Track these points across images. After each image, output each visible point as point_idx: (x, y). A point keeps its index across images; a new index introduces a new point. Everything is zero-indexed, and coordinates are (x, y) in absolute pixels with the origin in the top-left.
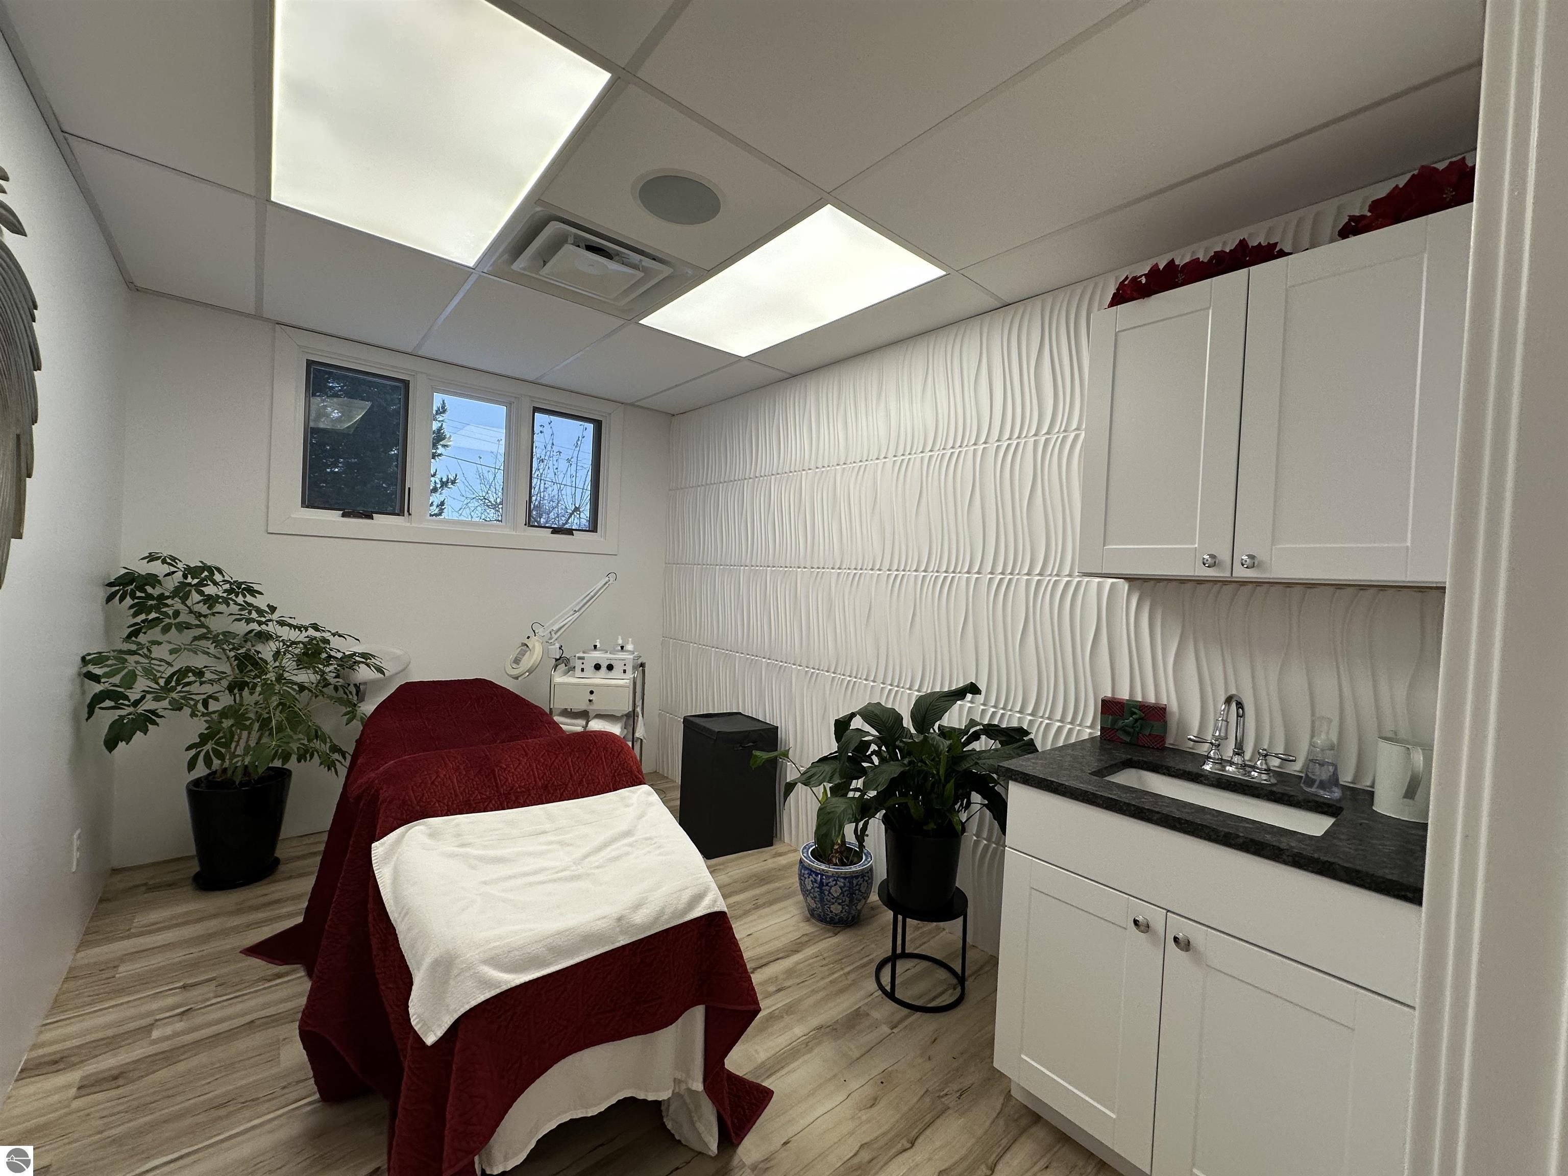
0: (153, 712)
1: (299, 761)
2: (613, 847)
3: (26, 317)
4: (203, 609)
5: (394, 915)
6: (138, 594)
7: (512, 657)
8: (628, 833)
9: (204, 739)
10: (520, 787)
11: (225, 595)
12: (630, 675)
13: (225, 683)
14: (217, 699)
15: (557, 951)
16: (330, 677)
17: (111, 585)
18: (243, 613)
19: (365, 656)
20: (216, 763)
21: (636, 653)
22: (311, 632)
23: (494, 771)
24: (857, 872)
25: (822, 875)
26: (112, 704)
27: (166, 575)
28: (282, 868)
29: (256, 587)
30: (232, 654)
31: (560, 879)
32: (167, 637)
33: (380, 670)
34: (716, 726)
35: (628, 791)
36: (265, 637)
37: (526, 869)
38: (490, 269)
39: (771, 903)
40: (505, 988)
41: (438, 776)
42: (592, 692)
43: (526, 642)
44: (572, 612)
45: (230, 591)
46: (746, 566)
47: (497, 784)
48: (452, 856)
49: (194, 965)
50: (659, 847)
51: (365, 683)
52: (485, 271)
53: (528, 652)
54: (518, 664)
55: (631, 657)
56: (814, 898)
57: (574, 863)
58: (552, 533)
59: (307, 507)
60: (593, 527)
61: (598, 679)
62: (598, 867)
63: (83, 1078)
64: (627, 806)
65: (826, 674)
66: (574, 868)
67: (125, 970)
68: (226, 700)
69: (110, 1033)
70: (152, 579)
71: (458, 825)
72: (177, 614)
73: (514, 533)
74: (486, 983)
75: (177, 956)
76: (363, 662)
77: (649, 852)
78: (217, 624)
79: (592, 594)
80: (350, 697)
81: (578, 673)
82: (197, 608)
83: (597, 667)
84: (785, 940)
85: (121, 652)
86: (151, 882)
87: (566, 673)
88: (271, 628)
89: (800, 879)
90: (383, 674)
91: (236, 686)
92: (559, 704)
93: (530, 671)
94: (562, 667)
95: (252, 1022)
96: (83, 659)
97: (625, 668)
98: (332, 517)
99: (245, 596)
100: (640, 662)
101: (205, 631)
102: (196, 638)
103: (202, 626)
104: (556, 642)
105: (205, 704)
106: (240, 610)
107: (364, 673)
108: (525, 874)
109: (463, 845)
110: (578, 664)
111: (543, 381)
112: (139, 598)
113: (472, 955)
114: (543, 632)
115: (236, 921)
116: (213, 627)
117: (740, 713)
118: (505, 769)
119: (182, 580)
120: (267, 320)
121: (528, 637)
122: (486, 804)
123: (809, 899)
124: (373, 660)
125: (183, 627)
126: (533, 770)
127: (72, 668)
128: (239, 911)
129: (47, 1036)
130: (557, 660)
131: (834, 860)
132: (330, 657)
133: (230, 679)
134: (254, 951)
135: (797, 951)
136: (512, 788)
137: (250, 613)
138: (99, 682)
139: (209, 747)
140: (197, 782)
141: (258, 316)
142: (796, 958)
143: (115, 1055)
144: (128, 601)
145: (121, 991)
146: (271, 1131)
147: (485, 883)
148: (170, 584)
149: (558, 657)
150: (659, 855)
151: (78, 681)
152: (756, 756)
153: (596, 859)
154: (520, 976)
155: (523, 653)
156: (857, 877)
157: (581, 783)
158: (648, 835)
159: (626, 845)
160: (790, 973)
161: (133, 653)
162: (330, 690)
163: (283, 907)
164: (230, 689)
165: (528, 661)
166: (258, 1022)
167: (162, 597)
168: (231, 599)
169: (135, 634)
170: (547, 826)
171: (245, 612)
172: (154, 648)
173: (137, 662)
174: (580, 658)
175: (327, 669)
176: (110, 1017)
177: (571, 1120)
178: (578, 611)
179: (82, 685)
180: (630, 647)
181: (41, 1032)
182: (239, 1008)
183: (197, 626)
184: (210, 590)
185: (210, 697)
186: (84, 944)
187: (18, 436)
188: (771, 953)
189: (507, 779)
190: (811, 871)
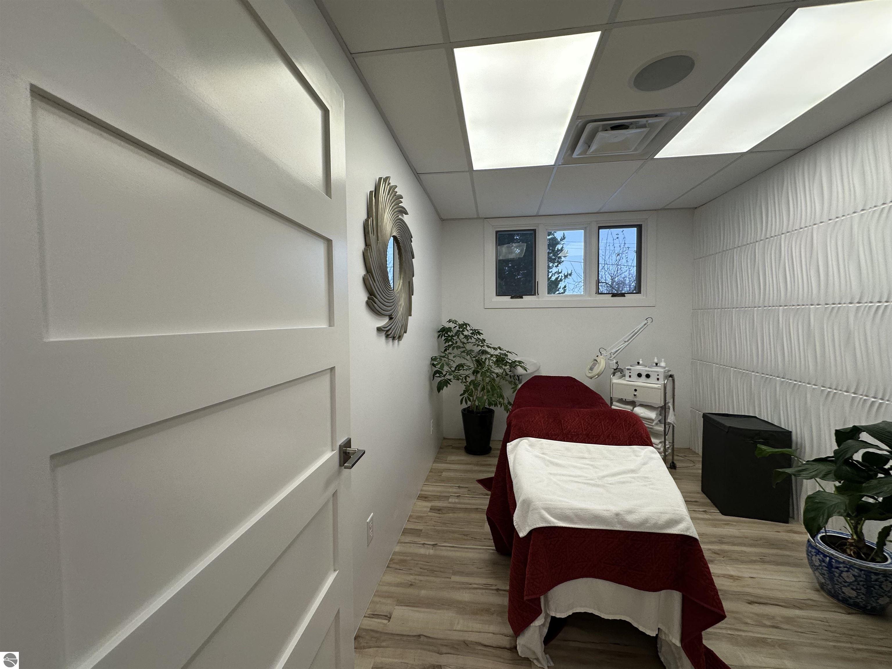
0: (450, 380)
1: (495, 407)
2: (622, 476)
3: (410, 241)
4: (465, 341)
5: (512, 476)
6: (446, 335)
7: (589, 367)
8: (633, 471)
9: (465, 392)
10: (574, 432)
11: (471, 335)
12: (661, 381)
13: (471, 371)
14: (469, 377)
15: (581, 518)
16: (508, 371)
17: (439, 332)
18: (476, 342)
19: (520, 362)
20: (469, 403)
21: (667, 368)
22: (499, 351)
23: (561, 421)
24: (877, 569)
25: (831, 559)
26: (438, 375)
27: (454, 328)
28: (492, 452)
29: (481, 332)
30: (474, 359)
31: (588, 484)
32: (453, 352)
33: (525, 369)
34: (728, 423)
35: (639, 448)
36: (484, 352)
37: (571, 473)
38: (562, 161)
39: (777, 564)
40: (552, 525)
41: (535, 419)
42: (636, 390)
43: (596, 358)
44: (623, 342)
45: (472, 333)
46: (759, 307)
47: (562, 428)
48: (537, 456)
49: (462, 480)
50: (652, 484)
51: (521, 375)
52: (560, 164)
53: (597, 365)
54: (592, 370)
55: (662, 370)
56: (822, 574)
57: (598, 478)
58: (612, 296)
59: (498, 296)
60: (638, 290)
61: (641, 383)
62: (610, 484)
63: (432, 506)
64: (637, 456)
65: (845, 394)
66: (597, 480)
67: (444, 474)
68: (472, 378)
69: (438, 494)
70: (449, 330)
71: (542, 444)
72: (456, 342)
73: (590, 299)
74: (544, 519)
75: (458, 475)
76: (519, 365)
77: (645, 485)
78: (469, 347)
79: (636, 331)
80: (516, 381)
81: (627, 378)
82: (462, 340)
83: (639, 375)
84: (789, 595)
85: (441, 356)
86: (453, 445)
87: (621, 378)
88: (486, 348)
89: (808, 555)
90: (527, 371)
91: (475, 372)
92: (616, 395)
93: (599, 375)
94: (618, 374)
95: (477, 509)
96: (432, 358)
97: (658, 377)
98: (507, 299)
99: (477, 335)
100: (670, 373)
101: (465, 349)
102: (462, 352)
103: (464, 347)
104: (614, 359)
105: (466, 379)
106: (476, 341)
107: (520, 370)
108: (570, 476)
109: (543, 454)
110: (627, 373)
111: (601, 211)
112: (446, 336)
113: (538, 504)
114: (606, 353)
115: (476, 468)
116: (467, 348)
117: (755, 417)
118: (567, 422)
119: (458, 329)
120: (481, 218)
121: (597, 356)
122: (556, 437)
123: (817, 574)
124: (523, 364)
125: (458, 347)
126: (581, 424)
127: (428, 362)
128: (477, 465)
129: (424, 488)
130: (615, 370)
131: (848, 551)
132: (507, 362)
133: (473, 369)
134: (481, 481)
135: (800, 608)
136: (570, 432)
137: (479, 342)
138: (435, 367)
139: (466, 395)
140: (464, 410)
141: (478, 218)
142: (797, 612)
143: (439, 503)
144: (443, 338)
145: (442, 481)
146: (479, 553)
147: (551, 474)
148: (455, 331)
149: (615, 368)
150: (652, 488)
151: (430, 366)
152: (761, 449)
153: (610, 480)
154: (560, 522)
155: (594, 365)
156: (876, 574)
157: (608, 436)
158: (646, 476)
159: (631, 477)
160: (789, 620)
161: (444, 357)
162: (508, 378)
163: (491, 468)
164: (473, 373)
165: (597, 370)
166: (479, 510)
167: (452, 336)
168: (473, 337)
169: (446, 350)
170: (586, 455)
171: (477, 342)
172: (449, 355)
173: (445, 360)
174: (628, 369)
175: (506, 368)
176: (439, 489)
177: (592, 613)
178: (628, 341)
179: (432, 367)
180: (663, 364)
181: (423, 486)
182: (474, 501)
183: (462, 347)
184: (466, 333)
185: (467, 376)
186: (435, 462)
187: (409, 282)
188: (770, 598)
189: (567, 427)
190: (818, 552)
